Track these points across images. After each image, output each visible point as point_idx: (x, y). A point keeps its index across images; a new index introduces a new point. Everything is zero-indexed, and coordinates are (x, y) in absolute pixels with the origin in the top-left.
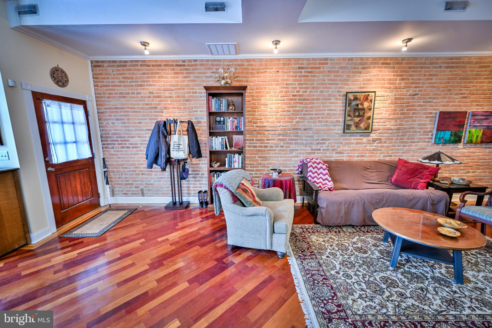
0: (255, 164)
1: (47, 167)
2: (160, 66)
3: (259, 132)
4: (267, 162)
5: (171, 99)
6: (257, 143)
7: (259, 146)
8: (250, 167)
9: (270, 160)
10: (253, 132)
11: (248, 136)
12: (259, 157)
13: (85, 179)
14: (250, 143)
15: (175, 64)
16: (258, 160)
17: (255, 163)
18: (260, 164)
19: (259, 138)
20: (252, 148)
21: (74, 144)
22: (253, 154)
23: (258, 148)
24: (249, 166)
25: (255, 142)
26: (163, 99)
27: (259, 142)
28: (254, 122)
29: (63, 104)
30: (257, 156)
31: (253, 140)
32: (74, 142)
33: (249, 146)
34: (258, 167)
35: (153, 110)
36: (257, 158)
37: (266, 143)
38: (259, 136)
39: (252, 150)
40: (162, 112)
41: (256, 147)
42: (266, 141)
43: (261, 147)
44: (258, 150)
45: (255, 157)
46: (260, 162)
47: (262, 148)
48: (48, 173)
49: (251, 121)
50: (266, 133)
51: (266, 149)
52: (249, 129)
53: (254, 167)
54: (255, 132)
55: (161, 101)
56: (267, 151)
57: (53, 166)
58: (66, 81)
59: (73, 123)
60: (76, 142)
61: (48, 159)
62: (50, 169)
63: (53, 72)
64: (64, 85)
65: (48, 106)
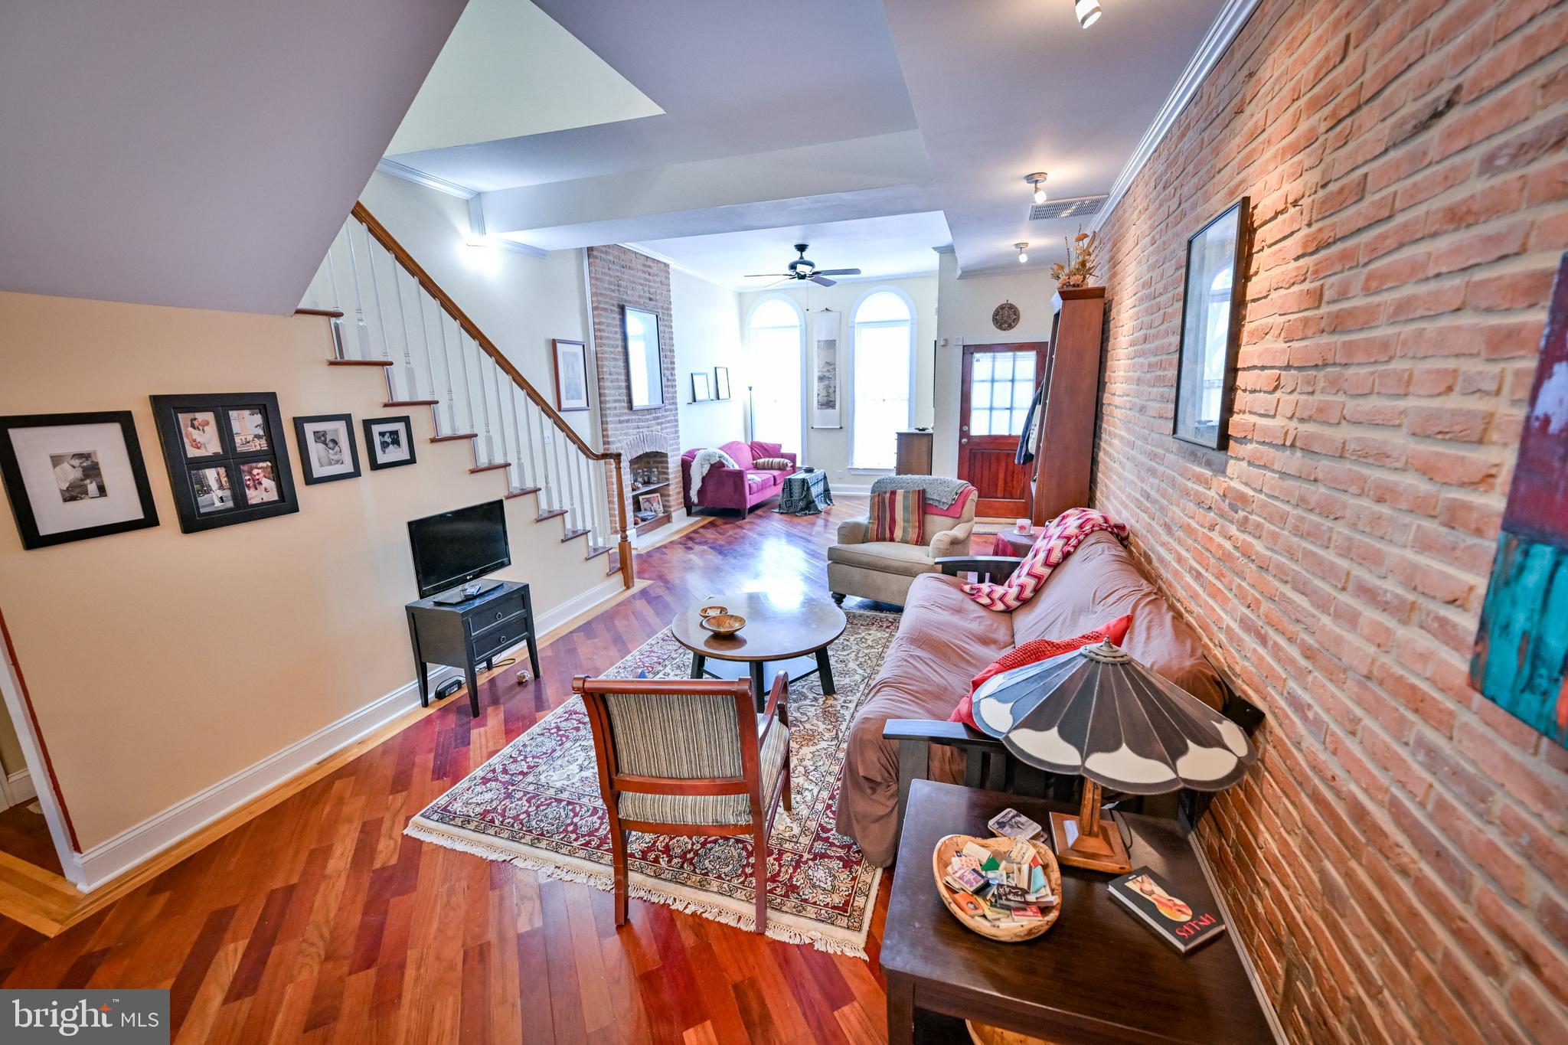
1: (961, 438)
21: (1007, 412)
29: (1000, 355)
32: (1007, 409)
48: (962, 447)
57: (969, 437)
58: (1014, 320)
59: (1013, 381)
60: (1011, 409)
61: (965, 428)
62: (964, 440)
63: (997, 313)
64: (1010, 327)
65: (978, 360)
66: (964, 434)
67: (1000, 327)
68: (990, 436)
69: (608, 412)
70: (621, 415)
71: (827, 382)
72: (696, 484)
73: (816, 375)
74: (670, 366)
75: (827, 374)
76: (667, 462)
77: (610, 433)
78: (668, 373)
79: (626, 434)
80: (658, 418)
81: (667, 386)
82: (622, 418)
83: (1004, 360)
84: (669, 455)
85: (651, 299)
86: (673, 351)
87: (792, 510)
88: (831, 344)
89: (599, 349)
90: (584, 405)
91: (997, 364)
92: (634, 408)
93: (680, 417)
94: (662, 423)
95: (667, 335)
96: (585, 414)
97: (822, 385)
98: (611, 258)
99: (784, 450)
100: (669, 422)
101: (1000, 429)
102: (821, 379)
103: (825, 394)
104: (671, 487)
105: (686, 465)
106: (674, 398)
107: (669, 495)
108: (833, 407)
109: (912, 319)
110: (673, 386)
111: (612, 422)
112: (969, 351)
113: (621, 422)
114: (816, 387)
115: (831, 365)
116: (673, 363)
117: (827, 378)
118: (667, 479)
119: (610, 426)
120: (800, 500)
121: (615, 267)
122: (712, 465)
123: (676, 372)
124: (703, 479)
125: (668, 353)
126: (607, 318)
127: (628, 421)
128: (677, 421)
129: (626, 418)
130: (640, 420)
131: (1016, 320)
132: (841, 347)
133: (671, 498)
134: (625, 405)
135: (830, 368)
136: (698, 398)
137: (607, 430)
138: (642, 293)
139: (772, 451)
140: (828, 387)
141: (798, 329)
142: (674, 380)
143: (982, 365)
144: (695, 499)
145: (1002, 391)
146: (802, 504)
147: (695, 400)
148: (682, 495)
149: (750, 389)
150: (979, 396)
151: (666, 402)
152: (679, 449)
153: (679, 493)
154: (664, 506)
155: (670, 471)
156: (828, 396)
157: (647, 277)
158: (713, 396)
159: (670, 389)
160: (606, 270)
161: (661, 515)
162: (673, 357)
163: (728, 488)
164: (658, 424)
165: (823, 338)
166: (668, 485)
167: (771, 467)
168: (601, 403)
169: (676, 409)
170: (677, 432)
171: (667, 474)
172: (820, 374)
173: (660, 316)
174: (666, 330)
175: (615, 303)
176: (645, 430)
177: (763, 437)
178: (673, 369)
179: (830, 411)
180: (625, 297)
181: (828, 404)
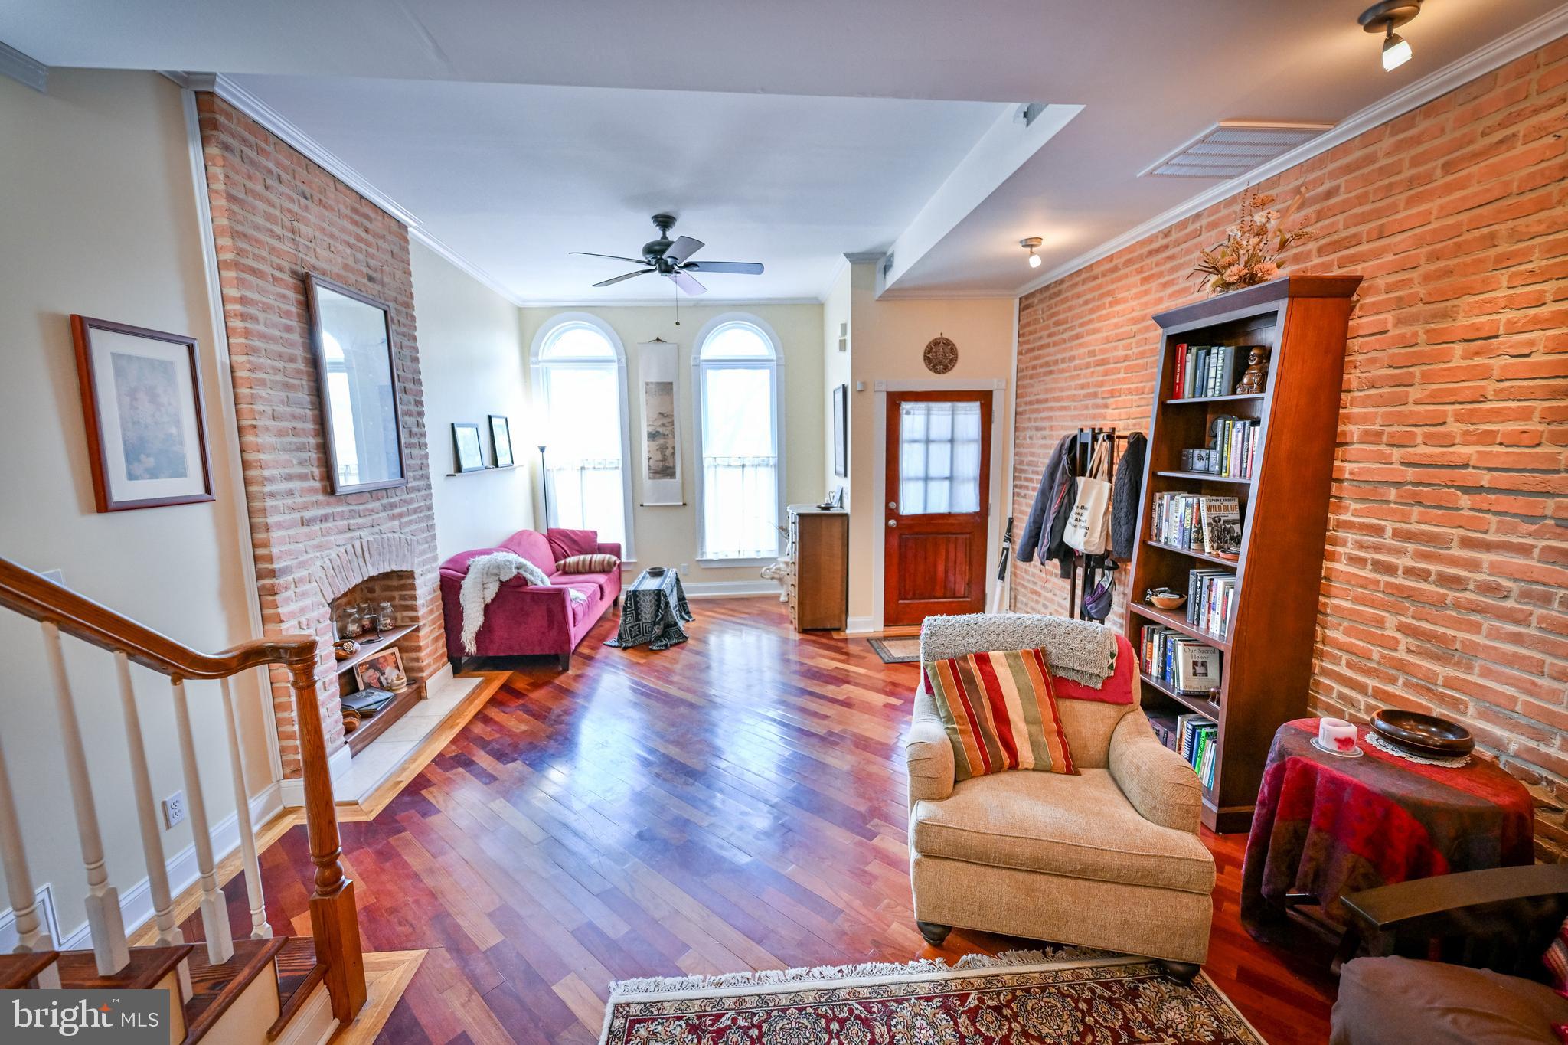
0: (1375, 656)
1: (888, 518)
2: (1116, 269)
3: (1414, 494)
4: (1452, 672)
5: (1126, 363)
6: (1398, 552)
7: (1409, 572)
8: (1349, 665)
9: (1469, 669)
10: (1382, 489)
11: (1354, 506)
12: (1402, 628)
13: (959, 554)
14: (1361, 546)
15: (1145, 250)
16: (1393, 645)
17: (1376, 652)
18: (1401, 666)
19: (1415, 527)
20: (1367, 573)
21: (947, 483)
22: (1372, 604)
23: (1400, 580)
24: (1345, 656)
25: (1389, 542)
26: (1112, 366)
27: (1411, 547)
28: (1392, 435)
29: (936, 406)
30: (1391, 620)
31: (1379, 531)
32: (946, 478)
33: (1353, 560)
34: (1393, 681)
35: (1090, 402)
36: (1391, 632)
37: (1454, 562)
38: (1414, 517)
39: (1365, 584)
40: (1106, 406)
41: (1390, 569)
42: (1457, 552)
43: (1424, 575)
44: (1400, 588)
45: (1380, 623)
46: (1401, 654)
47: (1423, 586)
48: (889, 530)
49: (1380, 434)
50: (1465, 500)
51: (1451, 595)
52: (1362, 471)
53: (1368, 672)
54: (1392, 493)
55: (1106, 373)
56: (1457, 606)
57: (899, 518)
58: (952, 360)
59: (952, 441)
60: (950, 479)
61: (892, 505)
62: (892, 522)
63: (929, 350)
64: (946, 369)
65: (908, 413)
66: (891, 513)
67: (934, 369)
68: (924, 516)
69: (270, 503)
70: (306, 507)
71: (662, 441)
72: (473, 620)
73: (644, 431)
74: (413, 408)
75: (661, 430)
76: (413, 587)
77: (275, 550)
78: (411, 421)
79: (319, 547)
80: (393, 506)
81: (409, 446)
82: (307, 515)
83: (941, 412)
84: (418, 572)
85: (371, 279)
86: (419, 382)
87: (640, 640)
88: (666, 389)
89: (239, 359)
90: (199, 490)
91: (934, 418)
92: (339, 491)
93: (435, 501)
94: (401, 515)
95: (406, 353)
96: (203, 510)
97: (654, 444)
98: (271, 165)
99: (601, 540)
100: (415, 511)
101: (939, 505)
102: (652, 436)
103: (659, 457)
104: (422, 633)
105: (450, 587)
106: (424, 466)
107: (418, 649)
108: (672, 475)
109: (778, 359)
110: (422, 446)
111: (280, 526)
112: (895, 401)
113: (303, 522)
114: (645, 447)
115: (666, 417)
116: (419, 403)
117: (663, 434)
118: (415, 619)
119: (275, 535)
120: (654, 623)
121: (282, 189)
122: (503, 584)
123: (426, 420)
124: (487, 609)
125: (410, 386)
126: (261, 291)
127: (324, 518)
128: (429, 508)
129: (320, 512)
130: (353, 514)
131: (954, 360)
132: (680, 393)
133: (422, 654)
134: (317, 485)
135: (665, 421)
136: (465, 465)
137: (266, 544)
138: (351, 262)
139: (584, 542)
140: (662, 449)
141: (615, 365)
142: (424, 435)
143: (913, 420)
144: (471, 647)
145: (940, 455)
146: (658, 630)
147: (459, 469)
148: (443, 641)
149: (542, 450)
150: (911, 461)
151: (409, 474)
152: (435, 559)
153: (437, 639)
154: (407, 670)
155: (419, 602)
156: (664, 460)
157: (363, 234)
158: (487, 462)
159: (416, 452)
160: (259, 188)
161: (404, 690)
162: (421, 393)
163: (537, 620)
164: (393, 517)
165: (654, 378)
166: (417, 630)
167: (590, 570)
168: (247, 482)
169: (429, 487)
170: (430, 528)
171: (413, 608)
172: (650, 429)
173: (392, 314)
174: (405, 342)
175: (286, 265)
176: (364, 533)
177: (567, 520)
178: (421, 414)
179: (667, 481)
180: (312, 260)
181: (664, 470)
